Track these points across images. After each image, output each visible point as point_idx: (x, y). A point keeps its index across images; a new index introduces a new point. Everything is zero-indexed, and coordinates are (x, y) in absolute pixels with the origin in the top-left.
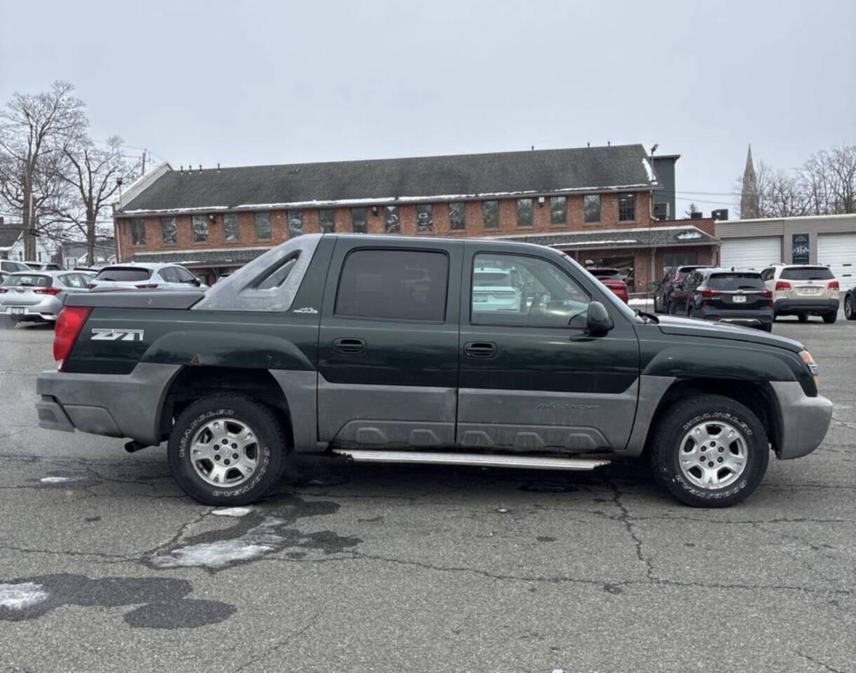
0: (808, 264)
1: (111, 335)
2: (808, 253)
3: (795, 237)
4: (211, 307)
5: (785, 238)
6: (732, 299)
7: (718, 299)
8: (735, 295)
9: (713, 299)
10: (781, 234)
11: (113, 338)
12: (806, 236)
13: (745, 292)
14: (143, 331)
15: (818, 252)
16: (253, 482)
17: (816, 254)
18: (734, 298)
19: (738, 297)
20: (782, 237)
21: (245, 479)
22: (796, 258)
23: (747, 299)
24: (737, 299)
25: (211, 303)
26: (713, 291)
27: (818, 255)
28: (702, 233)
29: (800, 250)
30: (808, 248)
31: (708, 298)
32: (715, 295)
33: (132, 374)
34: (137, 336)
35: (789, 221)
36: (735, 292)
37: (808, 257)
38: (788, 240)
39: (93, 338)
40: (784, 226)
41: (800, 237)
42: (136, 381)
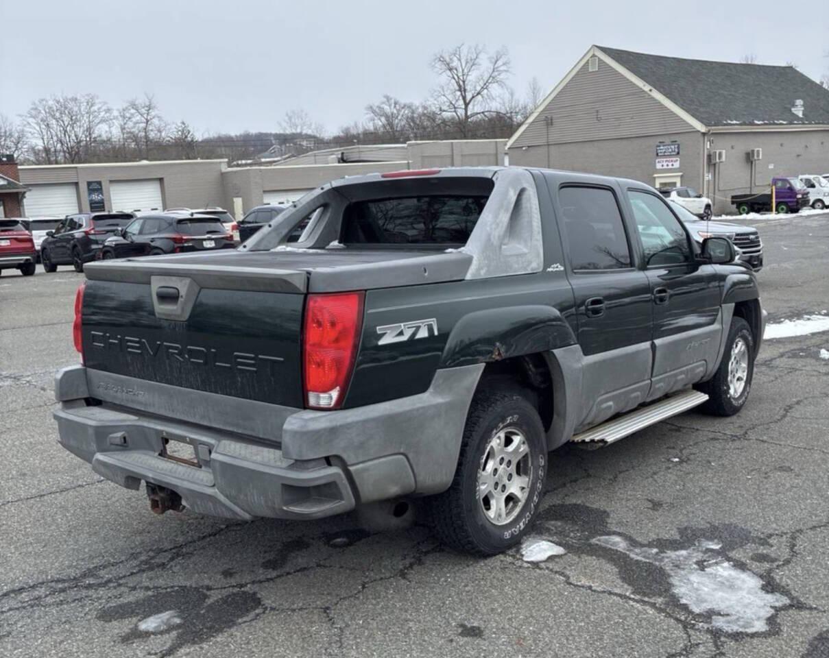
0: (104, 211)
1: (401, 333)
2: (103, 200)
3: (89, 184)
4: (483, 274)
5: (80, 185)
6: (202, 244)
7: (190, 244)
8: (205, 240)
9: (186, 245)
10: (76, 181)
11: (404, 338)
12: (99, 183)
13: (214, 237)
14: (435, 319)
15: (112, 198)
16: (532, 505)
17: (110, 200)
18: (204, 243)
19: (208, 242)
20: (76, 184)
21: (521, 505)
22: (93, 205)
23: (216, 243)
24: (207, 244)
25: (482, 269)
26: (185, 237)
27: (113, 202)
28: (8, 180)
29: (95, 197)
30: (102, 195)
31: (181, 245)
32: (187, 241)
33: (431, 389)
34: (430, 329)
35: (82, 168)
36: (206, 237)
37: (103, 203)
38: (83, 187)
39: (381, 342)
40: (77, 173)
41: (94, 184)
42: (439, 400)
